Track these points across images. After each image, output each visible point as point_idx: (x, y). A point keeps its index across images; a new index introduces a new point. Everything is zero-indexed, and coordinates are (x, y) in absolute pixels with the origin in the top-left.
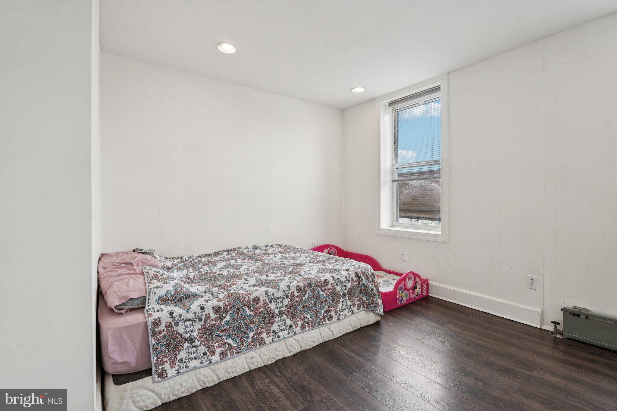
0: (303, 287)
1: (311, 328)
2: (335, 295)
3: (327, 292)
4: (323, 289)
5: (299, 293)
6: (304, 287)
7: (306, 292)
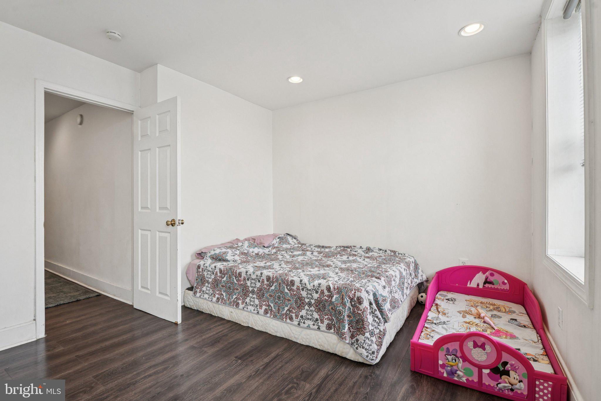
0: (271, 279)
1: (272, 316)
2: (298, 298)
3: (292, 292)
4: (289, 287)
5: (267, 282)
6: (273, 279)
7: (273, 283)
